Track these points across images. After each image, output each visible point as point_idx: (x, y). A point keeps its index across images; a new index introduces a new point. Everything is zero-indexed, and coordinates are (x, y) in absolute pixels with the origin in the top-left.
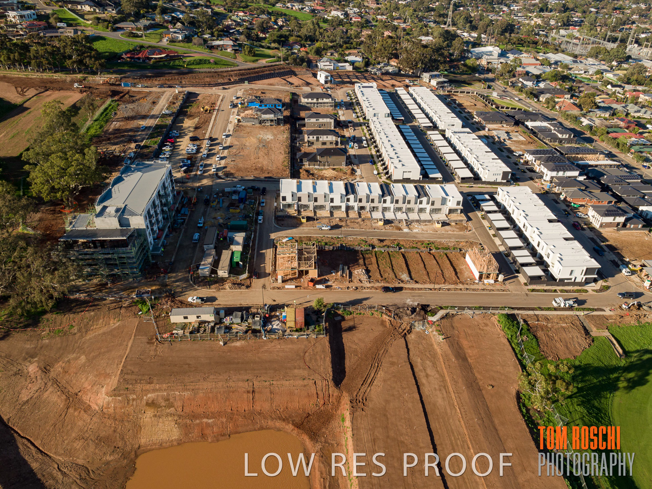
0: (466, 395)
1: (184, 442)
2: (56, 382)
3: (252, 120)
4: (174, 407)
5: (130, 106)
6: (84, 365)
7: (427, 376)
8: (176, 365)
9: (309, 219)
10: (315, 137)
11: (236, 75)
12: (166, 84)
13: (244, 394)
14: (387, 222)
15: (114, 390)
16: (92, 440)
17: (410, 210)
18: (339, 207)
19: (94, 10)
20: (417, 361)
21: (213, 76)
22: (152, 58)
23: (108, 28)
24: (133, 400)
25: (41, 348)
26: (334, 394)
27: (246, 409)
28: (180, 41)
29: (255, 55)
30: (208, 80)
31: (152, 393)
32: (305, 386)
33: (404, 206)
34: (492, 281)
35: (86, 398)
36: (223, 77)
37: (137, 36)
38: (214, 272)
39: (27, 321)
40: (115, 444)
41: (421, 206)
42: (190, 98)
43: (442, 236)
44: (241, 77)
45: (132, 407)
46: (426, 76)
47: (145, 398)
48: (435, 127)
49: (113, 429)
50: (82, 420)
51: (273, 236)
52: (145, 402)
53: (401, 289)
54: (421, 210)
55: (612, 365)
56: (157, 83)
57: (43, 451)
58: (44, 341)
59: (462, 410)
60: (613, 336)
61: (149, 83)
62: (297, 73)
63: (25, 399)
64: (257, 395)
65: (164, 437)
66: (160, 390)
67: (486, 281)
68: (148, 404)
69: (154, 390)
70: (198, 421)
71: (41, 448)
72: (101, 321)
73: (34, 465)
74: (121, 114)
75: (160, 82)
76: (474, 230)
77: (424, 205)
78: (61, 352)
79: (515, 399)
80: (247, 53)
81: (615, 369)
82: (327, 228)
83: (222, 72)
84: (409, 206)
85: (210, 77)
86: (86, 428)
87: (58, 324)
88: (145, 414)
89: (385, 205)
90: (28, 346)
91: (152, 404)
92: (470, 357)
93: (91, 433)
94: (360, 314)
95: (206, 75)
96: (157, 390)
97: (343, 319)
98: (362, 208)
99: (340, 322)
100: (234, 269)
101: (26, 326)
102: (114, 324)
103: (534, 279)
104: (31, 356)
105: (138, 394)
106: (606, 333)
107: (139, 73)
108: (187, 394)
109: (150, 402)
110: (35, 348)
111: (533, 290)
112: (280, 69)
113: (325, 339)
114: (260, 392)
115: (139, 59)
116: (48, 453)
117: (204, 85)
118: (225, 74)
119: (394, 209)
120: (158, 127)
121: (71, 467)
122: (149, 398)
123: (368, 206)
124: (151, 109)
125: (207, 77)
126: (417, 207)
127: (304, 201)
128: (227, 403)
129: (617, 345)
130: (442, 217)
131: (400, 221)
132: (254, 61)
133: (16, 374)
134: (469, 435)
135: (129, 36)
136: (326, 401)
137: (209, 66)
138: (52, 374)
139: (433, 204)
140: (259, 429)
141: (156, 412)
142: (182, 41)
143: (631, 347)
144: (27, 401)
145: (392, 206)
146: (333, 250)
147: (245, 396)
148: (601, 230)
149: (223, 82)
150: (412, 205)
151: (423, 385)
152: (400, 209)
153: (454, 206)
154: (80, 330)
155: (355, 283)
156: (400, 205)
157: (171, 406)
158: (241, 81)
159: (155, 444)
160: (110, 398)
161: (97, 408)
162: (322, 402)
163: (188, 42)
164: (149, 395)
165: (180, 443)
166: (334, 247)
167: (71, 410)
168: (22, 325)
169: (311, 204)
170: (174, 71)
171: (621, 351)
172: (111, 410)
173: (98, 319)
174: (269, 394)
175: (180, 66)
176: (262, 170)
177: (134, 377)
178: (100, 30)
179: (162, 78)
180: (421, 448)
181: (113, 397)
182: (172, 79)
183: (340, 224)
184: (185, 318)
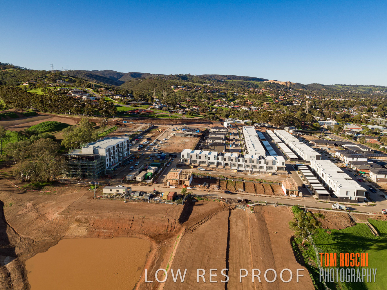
0: (257, 233)
1: (88, 237)
2: (37, 209)
3: (181, 134)
4: (89, 223)
5: (124, 128)
6: (53, 205)
7: (237, 225)
8: (97, 206)
9: (195, 167)
10: (211, 140)
11: (180, 121)
12: (144, 123)
13: (128, 221)
14: (239, 171)
15: (62, 212)
16: (42, 231)
17: (254, 167)
18: (213, 163)
19: (121, 98)
20: (233, 219)
21: (168, 121)
22: (141, 113)
23: (124, 103)
24: (70, 217)
25: (37, 198)
26: (178, 227)
27: (127, 228)
28: (156, 109)
29: (192, 115)
30: (165, 122)
31: (80, 215)
32: (162, 221)
33: (251, 164)
34: (295, 196)
35: (47, 216)
36: (173, 122)
37: (137, 106)
38: (134, 178)
39: (36, 188)
40: (52, 234)
41: (261, 165)
42: (153, 128)
43: (271, 178)
44: (182, 122)
45: (68, 221)
47: (76, 217)
49: (54, 228)
50: (41, 223)
52: (75, 219)
53: (236, 194)
54: (261, 167)
55: (368, 238)
56: (140, 122)
57: (17, 232)
58: (40, 196)
59: (252, 239)
60: (371, 224)
61: (136, 122)
62: (213, 123)
63: (19, 214)
64: (134, 222)
65: (78, 234)
66: (85, 214)
67: (291, 195)
68: (76, 220)
69: (81, 214)
70: (98, 230)
71: (16, 231)
72: (70, 191)
73: (9, 236)
74: (117, 131)
75: (141, 122)
76: (291, 177)
78: (45, 200)
79: (290, 239)
80: (189, 114)
81: (371, 240)
82: (203, 170)
83: (173, 120)
84: (253, 164)
85: (167, 121)
86: (41, 226)
87: (49, 190)
88: (73, 225)
89: (239, 163)
90: (32, 197)
91: (78, 221)
92: (267, 221)
93: (43, 228)
94: (208, 200)
95: (165, 120)
96: (83, 214)
97: (197, 201)
98: (226, 164)
99: (194, 202)
101: (35, 190)
102: (76, 192)
103: (322, 196)
104: (31, 200)
105: (73, 215)
106: (367, 222)
107: (133, 118)
108: (97, 218)
109: (78, 219)
110: (34, 198)
111: (321, 202)
112: (204, 121)
113: (182, 205)
114: (136, 221)
115: (134, 113)
116: (19, 234)
117: (163, 124)
118: (175, 121)
119: (245, 166)
120: (133, 135)
121: (26, 239)
122: (78, 217)
123: (230, 163)
124: (133, 130)
125: (165, 121)
126: (258, 165)
127: (194, 158)
128: (117, 224)
129: (374, 229)
131: (248, 171)
132: (191, 118)
133: (20, 205)
134: (252, 249)
135: (133, 106)
136: (172, 229)
137: (168, 117)
138: (37, 207)
139: (267, 164)
140: (130, 237)
141: (79, 224)
142: (158, 109)
143: (385, 231)
144: (20, 215)
145: (244, 164)
146: (204, 178)
147: (128, 222)
148: (377, 183)
149: (173, 123)
150: (255, 164)
151: (233, 228)
152: (248, 166)
153: (281, 165)
154: (58, 193)
155: (210, 189)
156: (248, 163)
157: (87, 222)
158: (182, 124)
159: (72, 236)
160: (59, 216)
161: (51, 220)
162: (170, 230)
163: (160, 109)
164: (78, 216)
165: (85, 237)
166: (204, 177)
167: (38, 219)
168: (33, 189)
169: (198, 160)
170: (150, 118)
171: (376, 232)
172: (57, 221)
173: (69, 190)
174: (141, 223)
175: (153, 116)
178: (121, 104)
179: (143, 120)
180: (219, 250)
181: (60, 215)
182: (147, 121)
183: (212, 170)
184: (111, 190)
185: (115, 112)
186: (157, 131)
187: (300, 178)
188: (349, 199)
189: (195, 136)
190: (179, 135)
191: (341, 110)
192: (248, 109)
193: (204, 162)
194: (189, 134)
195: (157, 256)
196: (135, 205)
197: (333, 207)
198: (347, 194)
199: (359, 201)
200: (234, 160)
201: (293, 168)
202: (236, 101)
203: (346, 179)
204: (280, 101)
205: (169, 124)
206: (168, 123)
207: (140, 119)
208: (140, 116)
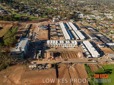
2: (9, 79)
3: (42, 29)
5: (21, 27)
6: (14, 76)
7: (72, 76)
9: (52, 47)
11: (39, 21)
14: (65, 48)
15: (20, 80)
18: (57, 45)
20: (70, 73)
22: (24, 18)
23: (17, 13)
24: (23, 82)
34: (82, 58)
35: (15, 82)
37: (22, 14)
38: (36, 58)
39: (4, 68)
42: (31, 25)
43: (74, 50)
46: (71, 20)
47: (25, 81)
48: (73, 30)
51: (46, 51)
53: (67, 60)
58: (7, 72)
60: (102, 67)
61: (24, 23)
62: (49, 20)
68: (25, 83)
74: (19, 29)
75: (26, 23)
76: (79, 49)
77: (71, 44)
78: (10, 73)
80: (41, 17)
83: (36, 20)
85: (34, 21)
87: (10, 68)
90: (5, 72)
92: (79, 72)
94: (61, 65)
96: (27, 80)
97: (58, 66)
100: (39, 57)
102: (19, 68)
103: (89, 57)
104: (5, 74)
107: (22, 21)
112: (46, 19)
113: (55, 70)
115: (22, 18)
117: (34, 23)
120: (26, 31)
124: (24, 28)
127: (51, 44)
128: (39, 82)
129: (103, 69)
130: (74, 46)
133: (2, 78)
135: (20, 14)
137: (34, 19)
138: (9, 78)
141: (27, 84)
142: (29, 15)
143: (106, 69)
144: (5, 83)
148: (100, 48)
149: (37, 22)
153: (76, 44)
154: (13, 69)
155: (60, 59)
156: (67, 44)
157: (29, 83)
160: (19, 82)
161: (17, 84)
163: (31, 15)
166: (56, 52)
167: (12, 84)
169: (52, 45)
170: (28, 20)
172: (19, 84)
173: (16, 67)
176: (44, 38)
177: (23, 78)
178: (15, 13)
182: (28, 22)
183: (57, 48)
186: (33, 27)
188: (96, 57)
193: (54, 45)
200: (63, 44)
201: (79, 43)
203: (94, 50)
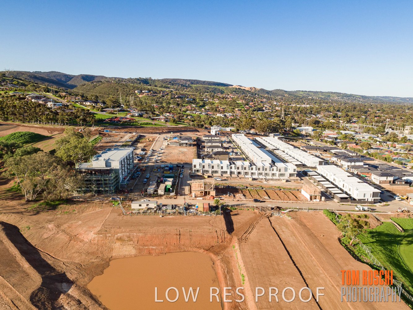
0: (307, 238)
1: (139, 256)
2: (64, 231)
3: (176, 143)
4: (132, 241)
5: (109, 138)
6: (81, 225)
7: (283, 231)
8: (134, 223)
9: (209, 177)
10: (211, 149)
11: (166, 130)
12: (128, 132)
13: (174, 236)
14: (254, 179)
15: (99, 231)
16: (84, 253)
17: (267, 174)
18: (226, 172)
19: (92, 104)
20: (277, 228)
21: (154, 129)
22: (122, 121)
23: (99, 110)
24: (109, 236)
25: (56, 218)
26: (228, 237)
27: (175, 243)
28: (136, 116)
29: (176, 123)
30: (151, 131)
31: (121, 233)
32: (210, 233)
33: (264, 172)
34: (318, 200)
35: (81, 237)
36: (159, 130)
37: (114, 114)
38: (156, 191)
39: (49, 207)
40: (97, 255)
41: (273, 172)
42: (140, 137)
43: (286, 185)
44: (169, 130)
45: (108, 240)
46: (272, 135)
47: (116, 236)
48: (278, 149)
49: (96, 249)
50: (78, 246)
51: (188, 182)
52: (116, 238)
53: (265, 202)
54: (273, 174)
55: (396, 234)
56: (123, 131)
57: (55, 257)
58: (58, 216)
59: (306, 243)
60: (394, 222)
61: (119, 131)
62: (199, 131)
63: (46, 237)
64: (182, 237)
65: (127, 253)
66: (125, 232)
67: (314, 200)
68: (117, 239)
69: (121, 232)
70: (147, 247)
71: (53, 256)
72: (91, 208)
73: (49, 262)
74: (103, 141)
75: (125, 131)
76: (305, 183)
78: (67, 220)
79: (338, 240)
80: (172, 122)
81: (399, 236)
82: (219, 180)
83: (159, 128)
84: (266, 172)
85: (152, 129)
86: (81, 249)
87: (66, 209)
88: (116, 244)
89: (252, 171)
90: (49, 218)
91: (120, 239)
92: (308, 225)
93: (83, 250)
94: (241, 209)
95: (150, 129)
96: (123, 232)
97: (231, 211)
98: (239, 173)
99: (230, 212)
100: (167, 191)
101: (49, 210)
102: (98, 210)
103: (344, 199)
104: (50, 221)
105: (112, 234)
106: (390, 221)
107: (114, 127)
108: (141, 235)
109: (119, 238)
110: (53, 218)
111: (343, 205)
112: (190, 129)
113: (222, 217)
114: (184, 235)
115: (115, 121)
116: (58, 258)
117: (149, 133)
118: (160, 129)
119: (258, 174)
120: (123, 145)
121: (71, 264)
122: (119, 236)
123: (243, 172)
124: (120, 139)
125: (151, 130)
126: (271, 173)
127: (206, 168)
128: (164, 239)
129: (398, 226)
130: (286, 178)
131: (262, 179)
132: (176, 125)
133: (41, 228)
134: (311, 252)
135: (110, 114)
136: (223, 240)
137: (152, 125)
138: (62, 228)
139: (280, 171)
140: (183, 252)
141: (122, 243)
142: (137, 116)
144: (47, 238)
145: (257, 172)
146: (223, 188)
147: (175, 236)
148: (380, 185)
149: (159, 132)
150: (268, 172)
151: (281, 235)
152: (261, 174)
153: (292, 172)
154: (79, 212)
155: (237, 199)
156: (261, 171)
157: (131, 240)
158: (169, 132)
159: (121, 256)
160: (96, 235)
161: (88, 241)
162: (221, 241)
163: (140, 117)
164: (119, 235)
165: (135, 256)
166: (224, 186)
167: (72, 241)
168: (46, 209)
169: (210, 170)
170: (133, 127)
171: (401, 229)
172: (96, 242)
173: (90, 208)
174: (189, 236)
175: (136, 125)
176: (182, 160)
177: (110, 226)
178: (95, 111)
179: (126, 129)
180: (282, 256)
181: (98, 235)
182: (131, 130)
183: (227, 179)
184: (140, 205)
185: (94, 121)
186: (148, 140)
187: (313, 183)
188: (366, 200)
189: (190, 145)
190: (173, 144)
191: (310, 116)
192: (223, 115)
193: (216, 172)
194: (184, 143)
195: (224, 268)
196: (173, 218)
197: (357, 209)
198: (364, 196)
199: (375, 202)
200: (247, 168)
201: (302, 174)
202: (207, 107)
203: (358, 182)
204: (251, 107)
205: (157, 133)
206: (153, 131)
207: (123, 128)
208: (122, 125)
